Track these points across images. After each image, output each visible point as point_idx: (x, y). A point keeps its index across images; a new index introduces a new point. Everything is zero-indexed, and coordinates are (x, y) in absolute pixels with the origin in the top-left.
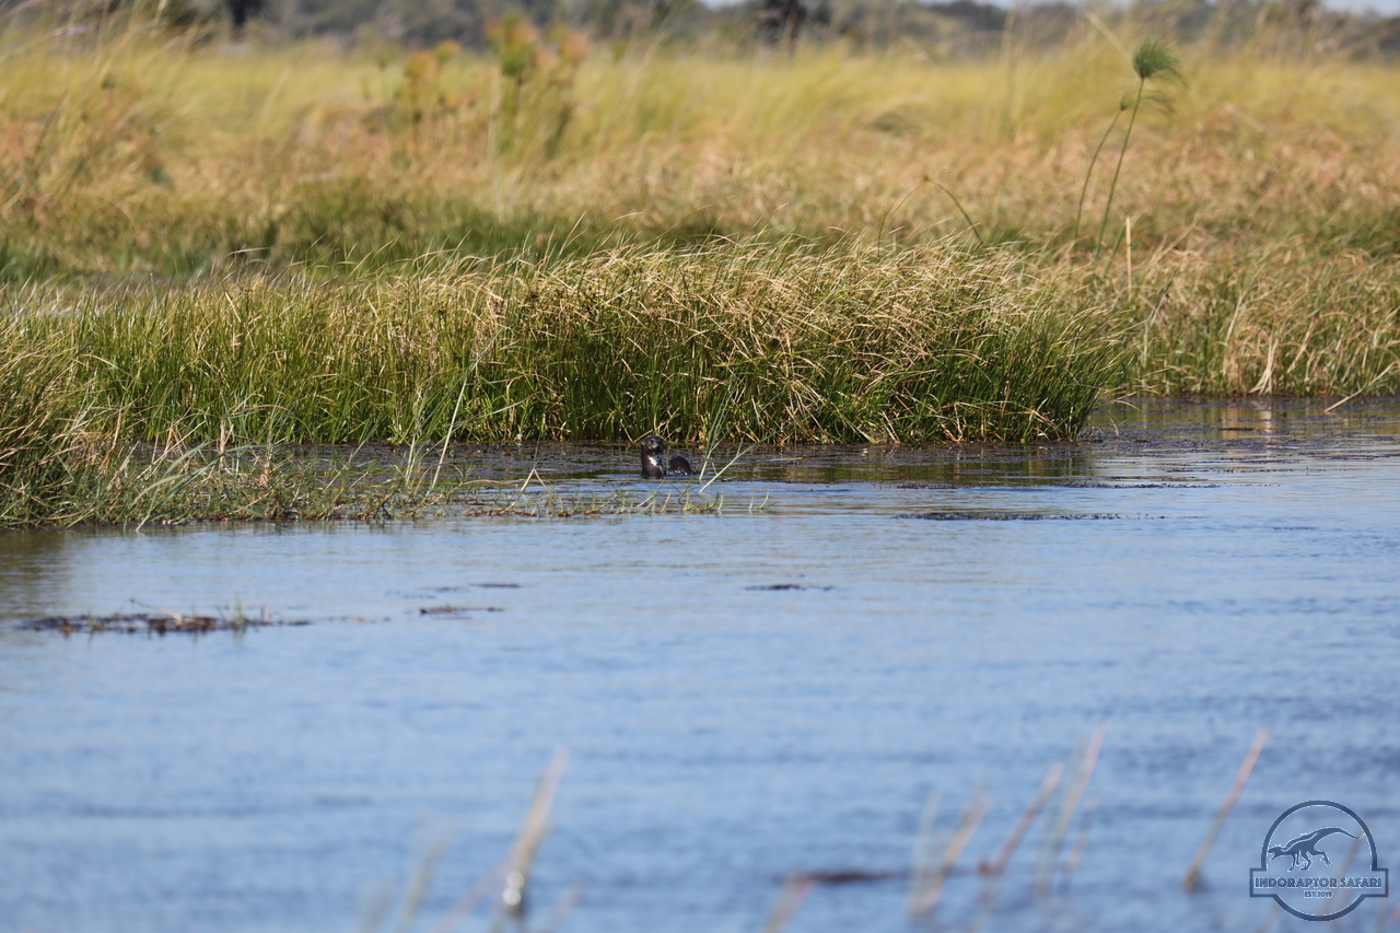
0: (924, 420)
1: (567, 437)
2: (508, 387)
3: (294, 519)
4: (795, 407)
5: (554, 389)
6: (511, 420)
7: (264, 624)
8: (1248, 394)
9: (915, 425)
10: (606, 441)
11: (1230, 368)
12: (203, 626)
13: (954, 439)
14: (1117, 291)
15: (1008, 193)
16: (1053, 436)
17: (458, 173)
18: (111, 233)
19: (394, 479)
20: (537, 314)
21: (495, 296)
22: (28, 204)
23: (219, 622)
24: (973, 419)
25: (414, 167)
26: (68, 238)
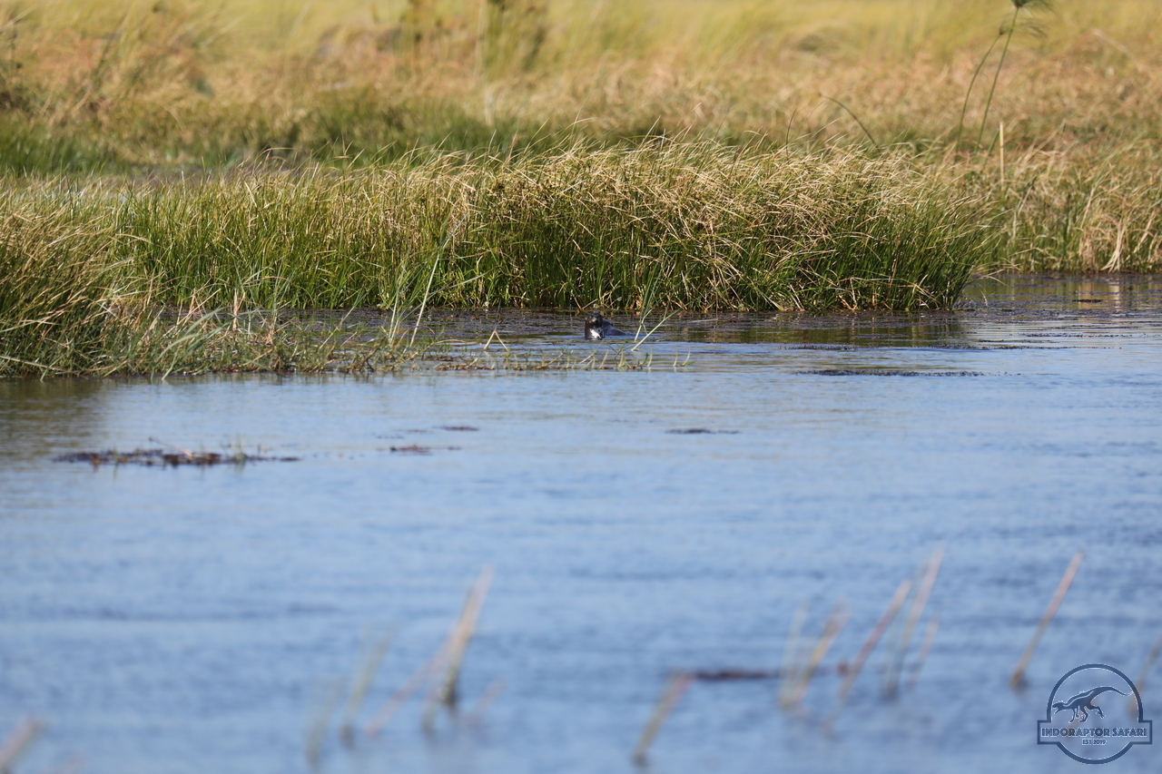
0: (825, 292)
1: (527, 305)
2: (478, 262)
3: (293, 371)
4: (717, 280)
5: (516, 264)
6: (480, 289)
7: (260, 459)
8: (1100, 271)
9: (817, 296)
10: (559, 308)
11: (1085, 250)
12: (212, 460)
13: (850, 308)
14: (991, 185)
15: (907, 103)
16: (932, 306)
17: (451, 84)
18: (161, 132)
19: (377, 339)
20: (503, 202)
21: (469, 187)
22: (93, 107)
23: (223, 458)
24: (865, 291)
25: (414, 79)
26: (125, 136)
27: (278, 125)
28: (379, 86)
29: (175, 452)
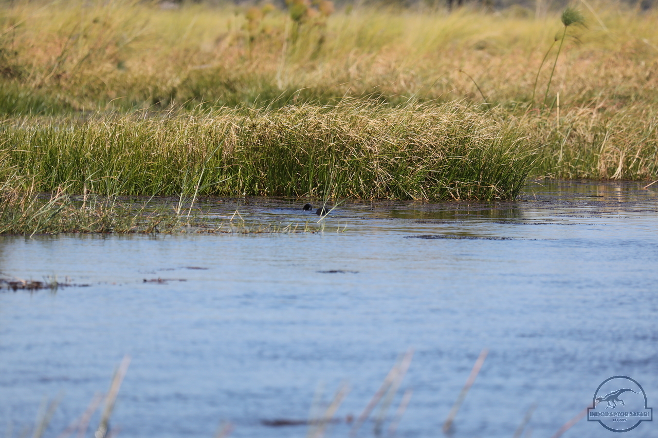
0: (441, 189)
1: (268, 194)
2: (240, 170)
3: (112, 232)
5: (262, 171)
6: (241, 185)
7: (67, 285)
8: (610, 179)
9: (437, 191)
10: (286, 197)
11: (601, 167)
12: (37, 286)
13: (455, 199)
14: (551, 129)
15: (525, 80)
16: (503, 198)
17: (268, 67)
18: (97, 92)
19: (161, 214)
20: (255, 134)
21: (236, 126)
22: (58, 77)
23: (44, 285)
24: (465, 189)
25: (248, 63)
26: (76, 94)
27: (164, 88)
28: (227, 67)
29: (16, 281)
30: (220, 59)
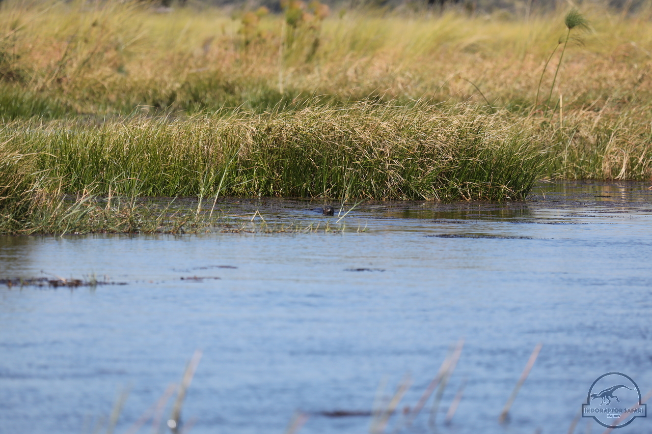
0: (452, 190)
1: (283, 195)
2: (255, 171)
3: (138, 233)
4: (391, 183)
5: (277, 173)
6: (256, 186)
7: (105, 283)
8: (614, 180)
9: (448, 192)
10: (301, 198)
11: (606, 167)
12: (77, 284)
13: (466, 199)
14: (554, 130)
15: (519, 83)
16: (513, 198)
17: (264, 70)
18: (97, 95)
19: (187, 215)
20: (270, 137)
21: (252, 128)
22: (59, 81)
23: (84, 283)
24: (475, 190)
25: (244, 65)
26: (77, 97)
27: (164, 92)
28: (223, 70)
29: (56, 279)
30: (216, 62)
